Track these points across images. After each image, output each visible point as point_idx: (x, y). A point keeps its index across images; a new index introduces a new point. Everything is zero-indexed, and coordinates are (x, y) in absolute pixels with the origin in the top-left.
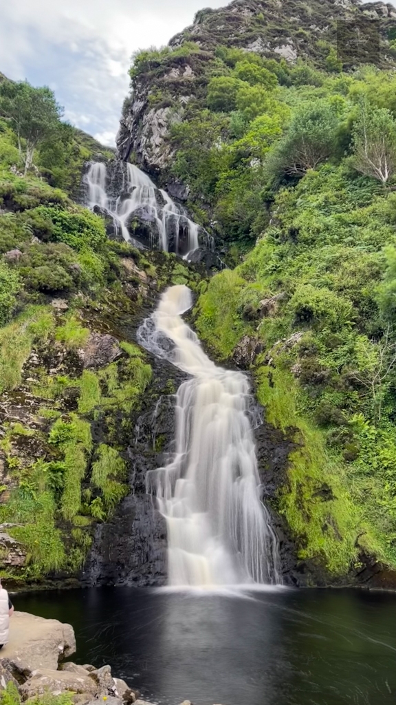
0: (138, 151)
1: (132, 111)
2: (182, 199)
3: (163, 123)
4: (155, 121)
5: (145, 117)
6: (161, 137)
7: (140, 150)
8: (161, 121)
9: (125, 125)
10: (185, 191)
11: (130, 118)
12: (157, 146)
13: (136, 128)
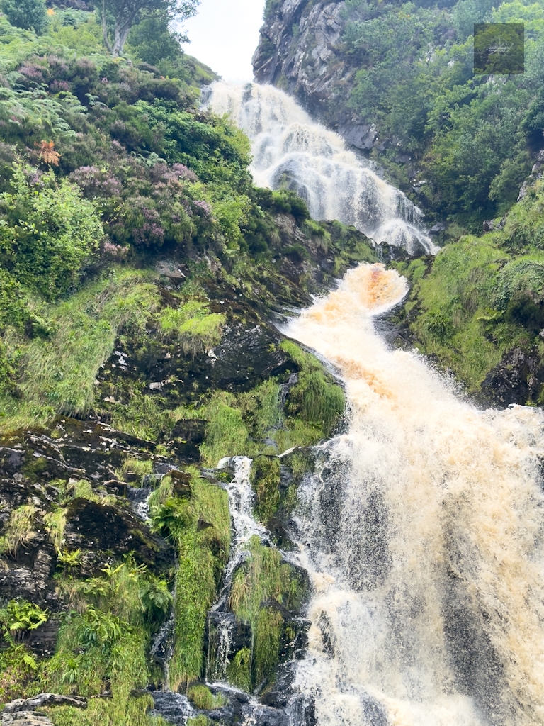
0: (289, 75)
1: (281, 13)
2: (363, 147)
3: (334, 26)
4: (321, 22)
5: (303, 20)
6: (330, 48)
7: (293, 73)
8: (330, 22)
9: (267, 37)
10: (367, 135)
11: (277, 25)
12: (323, 63)
13: (287, 39)
